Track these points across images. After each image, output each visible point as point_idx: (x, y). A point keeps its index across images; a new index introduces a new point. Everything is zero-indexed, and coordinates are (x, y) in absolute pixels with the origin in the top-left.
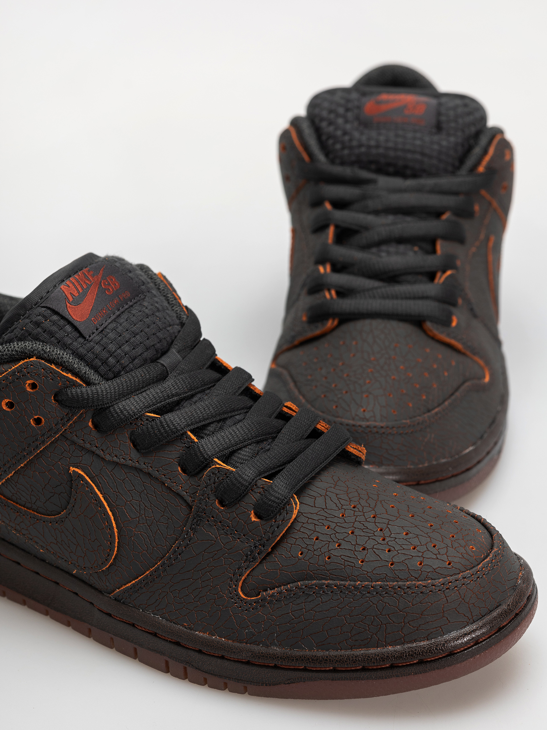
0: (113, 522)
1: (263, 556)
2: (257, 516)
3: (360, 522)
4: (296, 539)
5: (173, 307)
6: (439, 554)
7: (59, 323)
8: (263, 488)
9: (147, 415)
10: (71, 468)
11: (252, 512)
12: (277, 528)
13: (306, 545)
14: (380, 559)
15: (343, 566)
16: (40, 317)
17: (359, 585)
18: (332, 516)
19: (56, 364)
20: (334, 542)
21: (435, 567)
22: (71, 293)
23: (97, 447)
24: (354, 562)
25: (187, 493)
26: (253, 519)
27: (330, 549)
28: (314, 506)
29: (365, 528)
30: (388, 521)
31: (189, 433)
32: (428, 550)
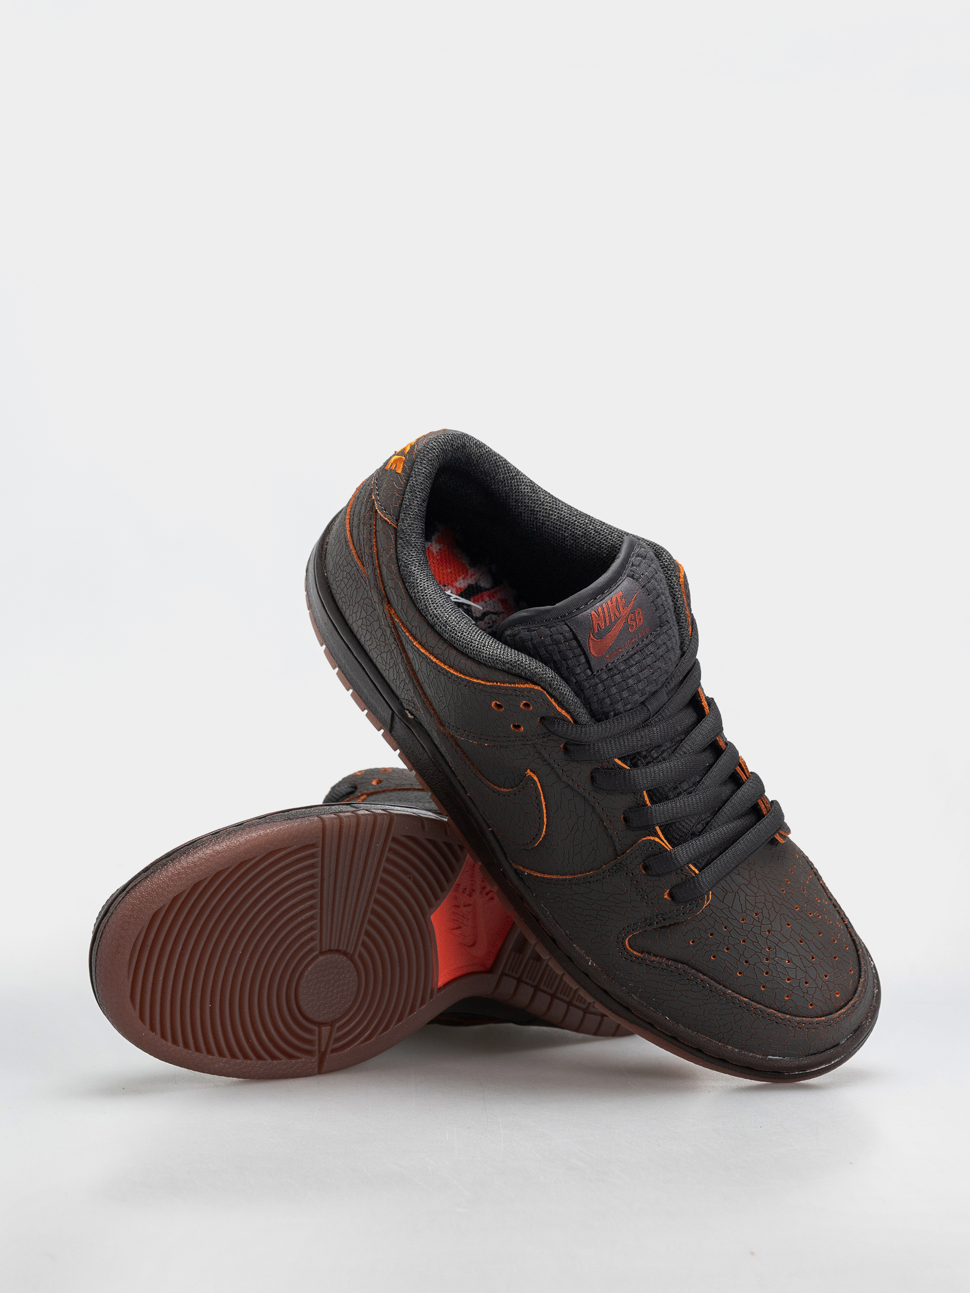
0: (545, 827)
1: (659, 925)
2: (670, 895)
3: (755, 933)
4: (694, 928)
5: (681, 629)
6: (807, 993)
7: (576, 651)
8: (686, 876)
9: (615, 762)
10: (529, 771)
11: (668, 891)
12: (683, 914)
13: (700, 937)
14: (756, 978)
15: (723, 970)
16: (561, 636)
17: (729, 993)
18: (734, 918)
19: (556, 700)
20: (725, 944)
21: (798, 1004)
22: (598, 624)
23: (559, 765)
24: (734, 971)
25: (619, 840)
26: (666, 897)
27: (718, 949)
28: (722, 901)
29: (757, 941)
30: (779, 941)
31: (645, 793)
32: (799, 986)
